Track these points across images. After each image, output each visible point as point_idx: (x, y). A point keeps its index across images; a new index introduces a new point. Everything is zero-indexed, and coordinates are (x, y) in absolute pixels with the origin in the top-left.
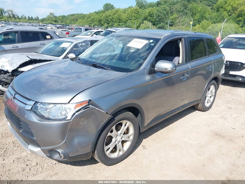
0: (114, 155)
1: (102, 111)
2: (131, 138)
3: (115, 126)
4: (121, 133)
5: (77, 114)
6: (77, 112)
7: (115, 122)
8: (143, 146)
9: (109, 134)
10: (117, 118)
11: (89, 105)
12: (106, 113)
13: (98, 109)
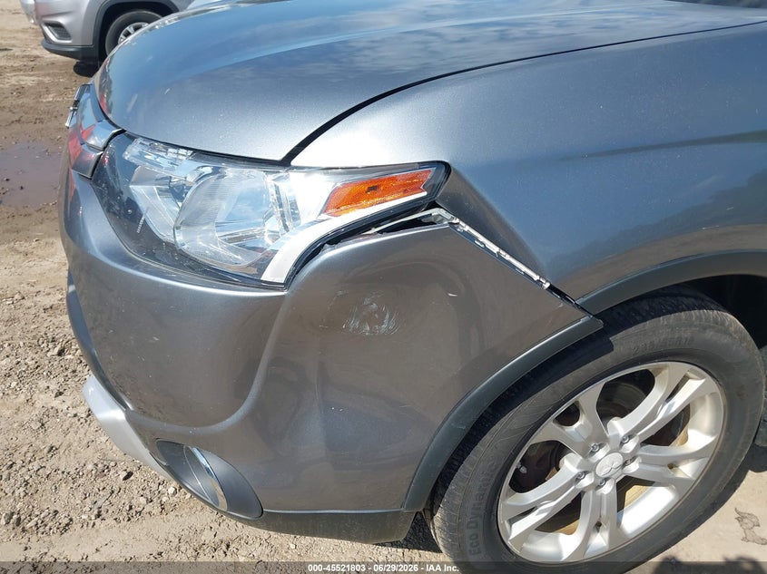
0: (557, 544)
1: (524, 269)
2: (687, 470)
3: (598, 387)
4: (630, 436)
5: (329, 253)
6: (335, 238)
7: (607, 360)
8: (741, 518)
9: (550, 431)
10: (626, 342)
11: (433, 205)
12: (552, 288)
13: (495, 249)
